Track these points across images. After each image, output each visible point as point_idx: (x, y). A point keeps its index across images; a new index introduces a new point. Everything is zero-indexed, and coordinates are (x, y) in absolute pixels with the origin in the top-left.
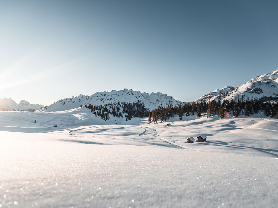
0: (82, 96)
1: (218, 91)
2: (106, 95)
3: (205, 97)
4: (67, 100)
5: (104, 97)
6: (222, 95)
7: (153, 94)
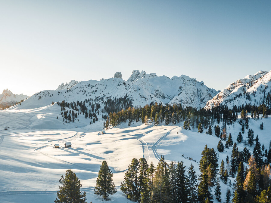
0: (73, 83)
1: (249, 77)
2: (91, 86)
3: (234, 85)
4: (43, 93)
5: (87, 89)
6: (247, 84)
7: (175, 78)
